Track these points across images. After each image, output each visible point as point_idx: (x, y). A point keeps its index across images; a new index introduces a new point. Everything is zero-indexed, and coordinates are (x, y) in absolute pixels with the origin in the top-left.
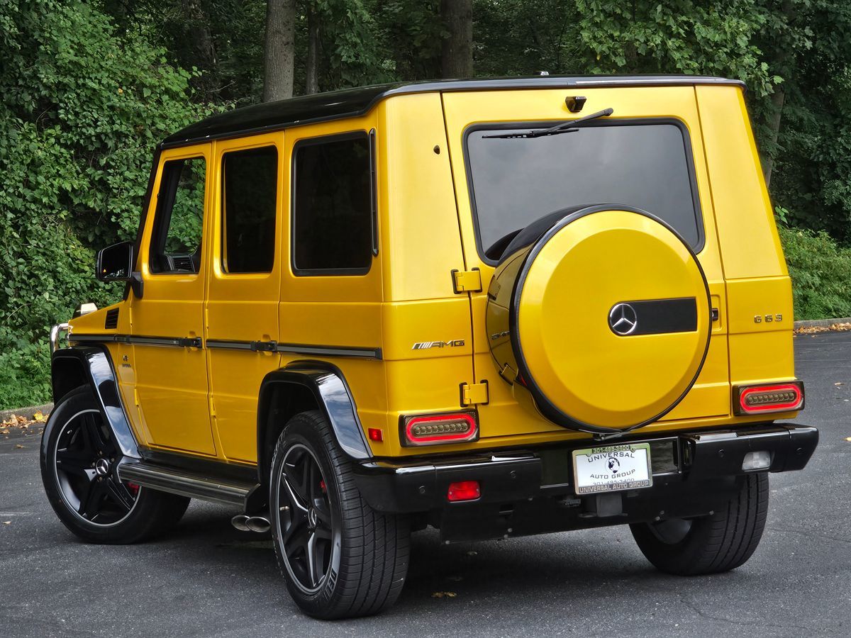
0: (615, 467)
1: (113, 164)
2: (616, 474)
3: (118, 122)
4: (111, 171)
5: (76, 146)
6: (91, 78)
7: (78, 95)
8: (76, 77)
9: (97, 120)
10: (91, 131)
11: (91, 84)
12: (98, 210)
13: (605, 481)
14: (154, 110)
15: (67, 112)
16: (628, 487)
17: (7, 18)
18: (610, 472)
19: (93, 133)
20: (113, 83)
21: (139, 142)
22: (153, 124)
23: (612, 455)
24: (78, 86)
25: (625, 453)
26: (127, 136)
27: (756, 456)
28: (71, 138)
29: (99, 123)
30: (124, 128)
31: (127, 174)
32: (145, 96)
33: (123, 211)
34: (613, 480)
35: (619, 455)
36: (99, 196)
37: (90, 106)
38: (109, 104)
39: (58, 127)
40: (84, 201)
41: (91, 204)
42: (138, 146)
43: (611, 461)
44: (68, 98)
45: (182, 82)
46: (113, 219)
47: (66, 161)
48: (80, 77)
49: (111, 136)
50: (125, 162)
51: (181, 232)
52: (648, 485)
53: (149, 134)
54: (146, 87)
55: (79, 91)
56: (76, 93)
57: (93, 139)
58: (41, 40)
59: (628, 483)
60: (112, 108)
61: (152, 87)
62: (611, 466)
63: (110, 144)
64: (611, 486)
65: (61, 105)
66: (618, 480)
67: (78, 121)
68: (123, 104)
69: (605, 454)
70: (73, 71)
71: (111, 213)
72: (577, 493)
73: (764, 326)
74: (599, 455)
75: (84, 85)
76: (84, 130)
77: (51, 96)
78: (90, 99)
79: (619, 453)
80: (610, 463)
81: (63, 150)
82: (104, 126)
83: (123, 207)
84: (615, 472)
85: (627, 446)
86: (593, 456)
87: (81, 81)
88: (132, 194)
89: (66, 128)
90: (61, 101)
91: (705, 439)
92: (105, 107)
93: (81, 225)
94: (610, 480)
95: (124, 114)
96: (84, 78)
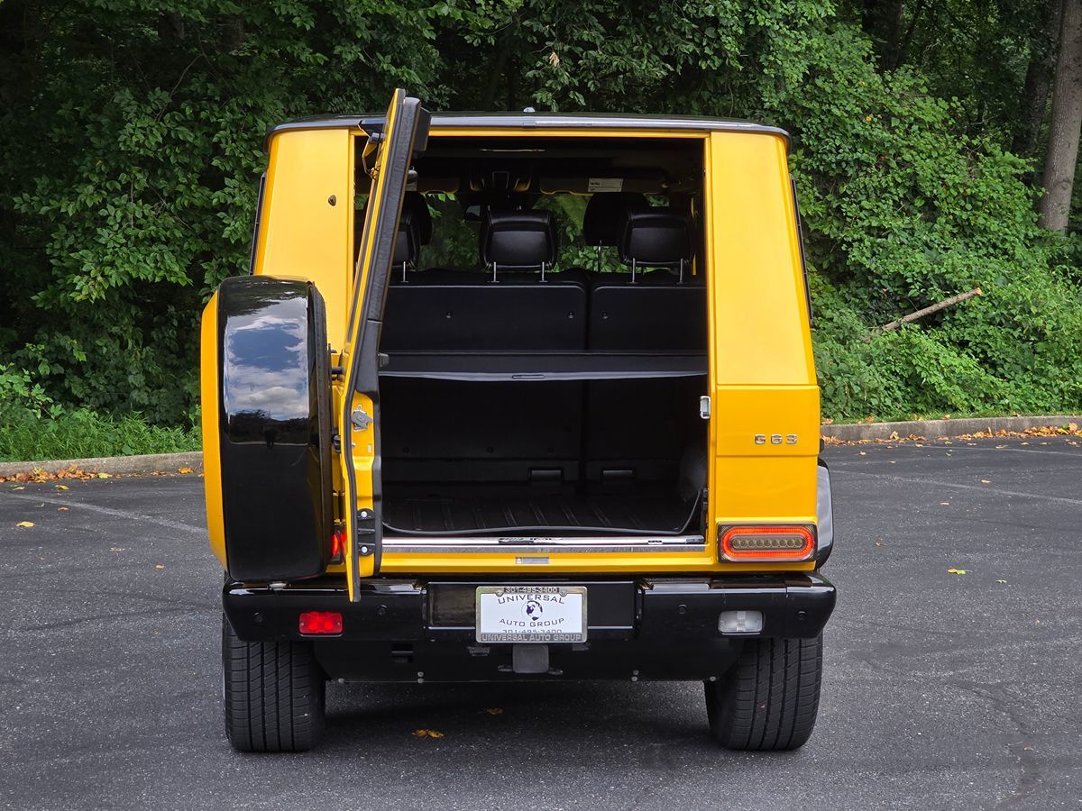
0: (536, 613)
1: (849, 193)
2: (536, 621)
3: (860, 150)
4: (847, 199)
5: (814, 172)
6: (836, 105)
7: (822, 121)
8: (821, 103)
9: (838, 148)
10: (832, 158)
11: (835, 110)
12: (832, 237)
13: (520, 630)
14: (899, 139)
15: (809, 138)
16: (552, 639)
17: (730, 38)
18: (529, 618)
19: (834, 160)
20: (857, 110)
21: (882, 171)
22: (899, 154)
23: (533, 597)
24: (823, 112)
25: (551, 596)
26: (869, 165)
27: (741, 616)
28: (811, 164)
29: (841, 151)
30: (864, 157)
31: (865, 203)
32: (893, 125)
33: (854, 241)
34: (532, 629)
35: (542, 598)
36: (836, 223)
37: (834, 132)
38: (854, 131)
39: (801, 152)
40: (820, 228)
41: (826, 231)
42: (880, 175)
43: (530, 604)
44: (812, 124)
45: (939, 112)
46: (844, 248)
47: (805, 186)
48: (825, 104)
49: (852, 164)
50: (863, 191)
51: (906, 267)
52: (581, 640)
53: (893, 164)
54: (894, 116)
55: (823, 117)
56: (820, 119)
57: (834, 166)
58: (766, 64)
59: (552, 635)
60: (857, 136)
61: (900, 116)
62: (529, 611)
63: (851, 172)
64: (528, 636)
65: (804, 129)
66: (539, 629)
67: (820, 147)
68: (867, 133)
69: (522, 596)
70: (819, 97)
71: (843, 242)
72: (479, 640)
73: (768, 448)
74: (515, 596)
75: (829, 111)
76: (825, 157)
77: (794, 120)
78: (834, 125)
79: (542, 596)
80: (529, 608)
81: (803, 176)
82: (845, 154)
83: (856, 236)
84: (535, 619)
85: (555, 587)
86: (505, 596)
87: (825, 108)
88: (866, 223)
89: (809, 154)
90: (805, 126)
91: (661, 588)
92: (849, 134)
93: (818, 252)
94: (527, 629)
95: (867, 143)
96: (830, 104)
